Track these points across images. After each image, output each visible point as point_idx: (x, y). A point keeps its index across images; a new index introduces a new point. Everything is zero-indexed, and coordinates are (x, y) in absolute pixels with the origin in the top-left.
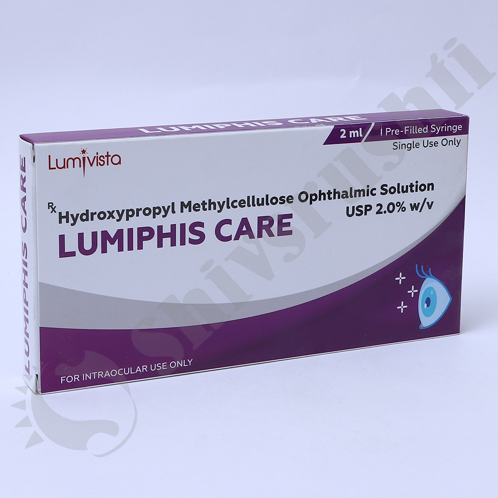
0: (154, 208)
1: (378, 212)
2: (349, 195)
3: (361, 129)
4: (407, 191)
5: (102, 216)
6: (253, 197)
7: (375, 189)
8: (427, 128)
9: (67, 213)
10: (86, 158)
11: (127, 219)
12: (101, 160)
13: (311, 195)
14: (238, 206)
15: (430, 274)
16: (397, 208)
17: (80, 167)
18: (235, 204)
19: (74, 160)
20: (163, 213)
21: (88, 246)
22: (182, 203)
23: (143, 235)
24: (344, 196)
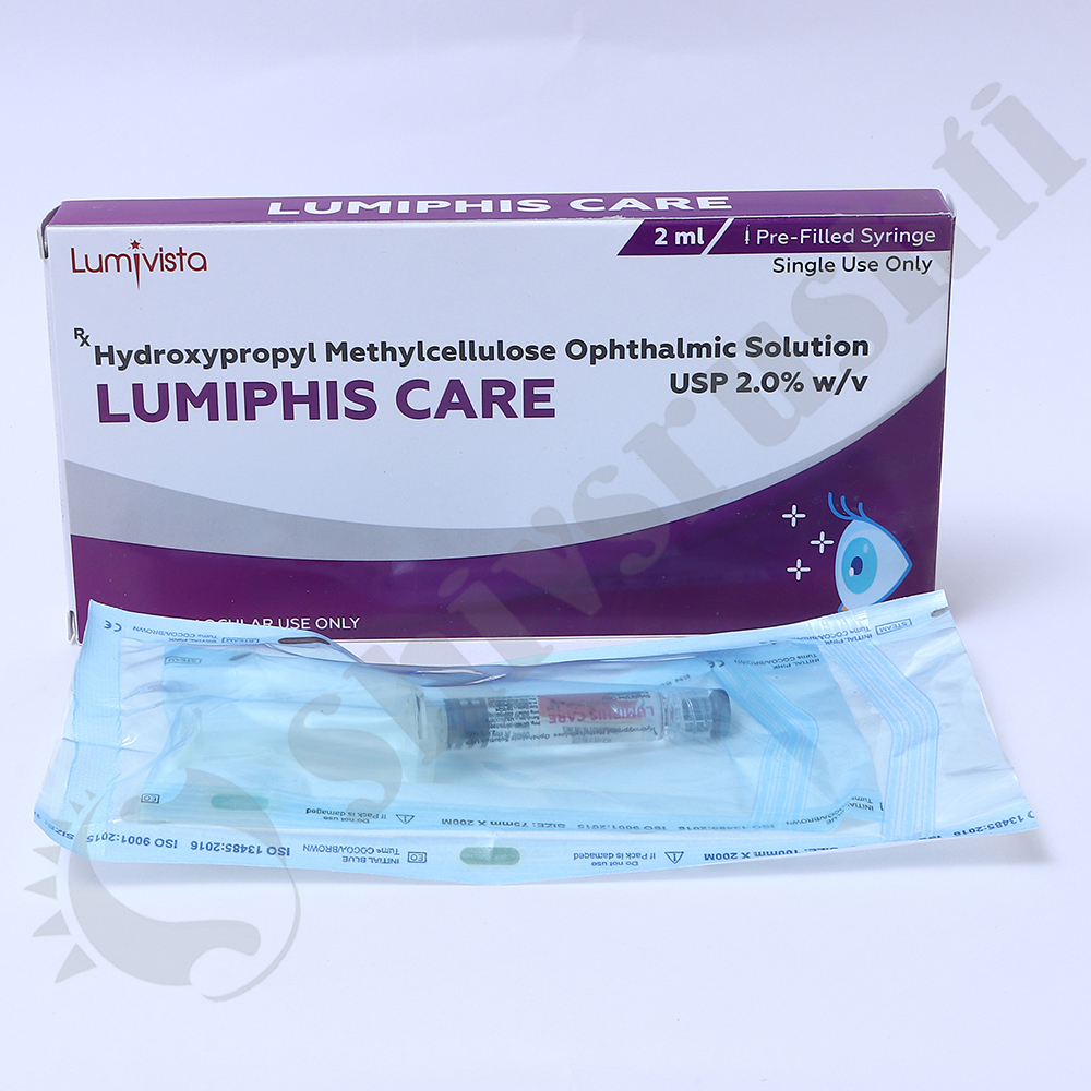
0: (275, 351)
1: (742, 389)
2: (675, 352)
3: (700, 229)
4: (805, 353)
5: (175, 357)
6: (472, 343)
7: (733, 345)
8: (852, 235)
9: (111, 348)
10: (141, 257)
11: (224, 367)
12: (168, 261)
13: (593, 348)
14: (441, 357)
15: (862, 513)
16: (783, 385)
17: (130, 270)
18: (435, 354)
19: (118, 258)
20: (292, 360)
21: (152, 405)
22: (330, 346)
23: (256, 397)
24: (666, 353)
